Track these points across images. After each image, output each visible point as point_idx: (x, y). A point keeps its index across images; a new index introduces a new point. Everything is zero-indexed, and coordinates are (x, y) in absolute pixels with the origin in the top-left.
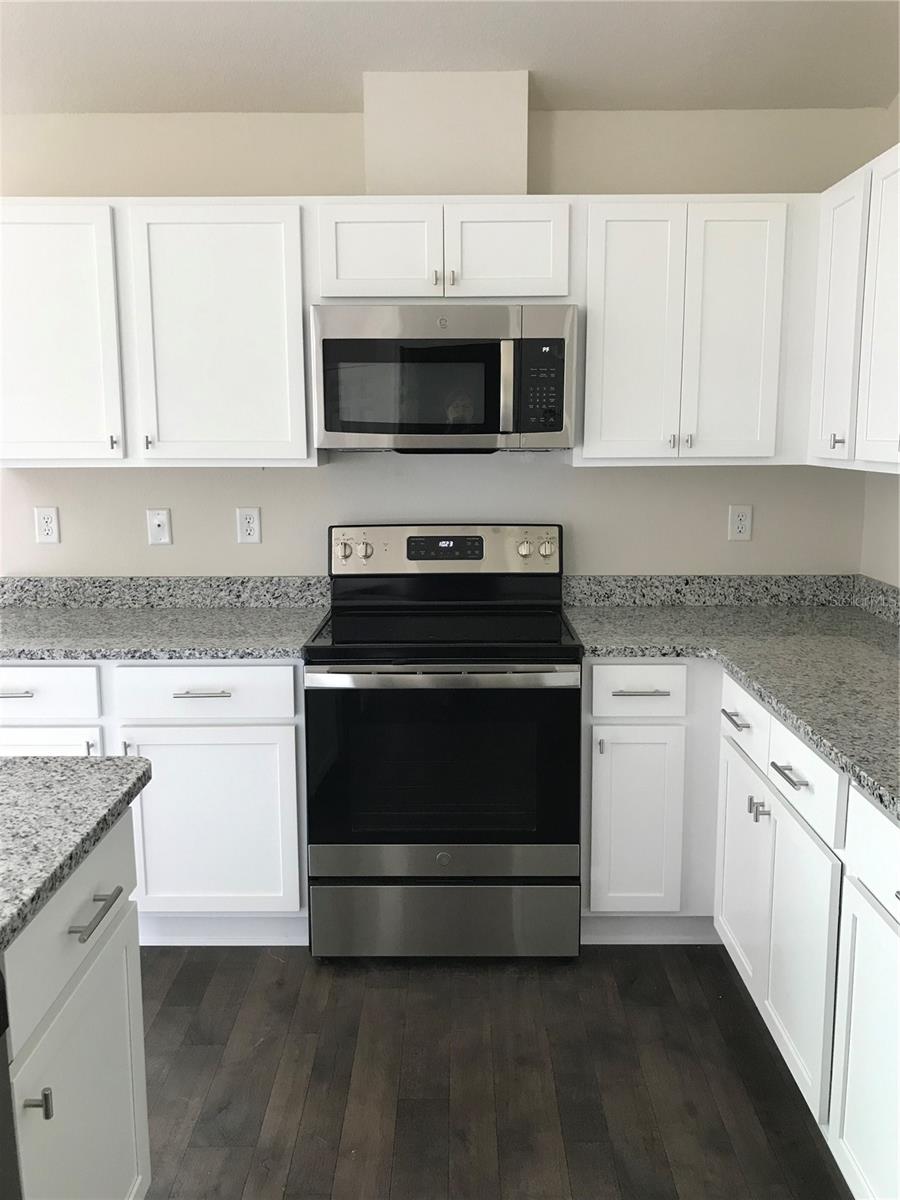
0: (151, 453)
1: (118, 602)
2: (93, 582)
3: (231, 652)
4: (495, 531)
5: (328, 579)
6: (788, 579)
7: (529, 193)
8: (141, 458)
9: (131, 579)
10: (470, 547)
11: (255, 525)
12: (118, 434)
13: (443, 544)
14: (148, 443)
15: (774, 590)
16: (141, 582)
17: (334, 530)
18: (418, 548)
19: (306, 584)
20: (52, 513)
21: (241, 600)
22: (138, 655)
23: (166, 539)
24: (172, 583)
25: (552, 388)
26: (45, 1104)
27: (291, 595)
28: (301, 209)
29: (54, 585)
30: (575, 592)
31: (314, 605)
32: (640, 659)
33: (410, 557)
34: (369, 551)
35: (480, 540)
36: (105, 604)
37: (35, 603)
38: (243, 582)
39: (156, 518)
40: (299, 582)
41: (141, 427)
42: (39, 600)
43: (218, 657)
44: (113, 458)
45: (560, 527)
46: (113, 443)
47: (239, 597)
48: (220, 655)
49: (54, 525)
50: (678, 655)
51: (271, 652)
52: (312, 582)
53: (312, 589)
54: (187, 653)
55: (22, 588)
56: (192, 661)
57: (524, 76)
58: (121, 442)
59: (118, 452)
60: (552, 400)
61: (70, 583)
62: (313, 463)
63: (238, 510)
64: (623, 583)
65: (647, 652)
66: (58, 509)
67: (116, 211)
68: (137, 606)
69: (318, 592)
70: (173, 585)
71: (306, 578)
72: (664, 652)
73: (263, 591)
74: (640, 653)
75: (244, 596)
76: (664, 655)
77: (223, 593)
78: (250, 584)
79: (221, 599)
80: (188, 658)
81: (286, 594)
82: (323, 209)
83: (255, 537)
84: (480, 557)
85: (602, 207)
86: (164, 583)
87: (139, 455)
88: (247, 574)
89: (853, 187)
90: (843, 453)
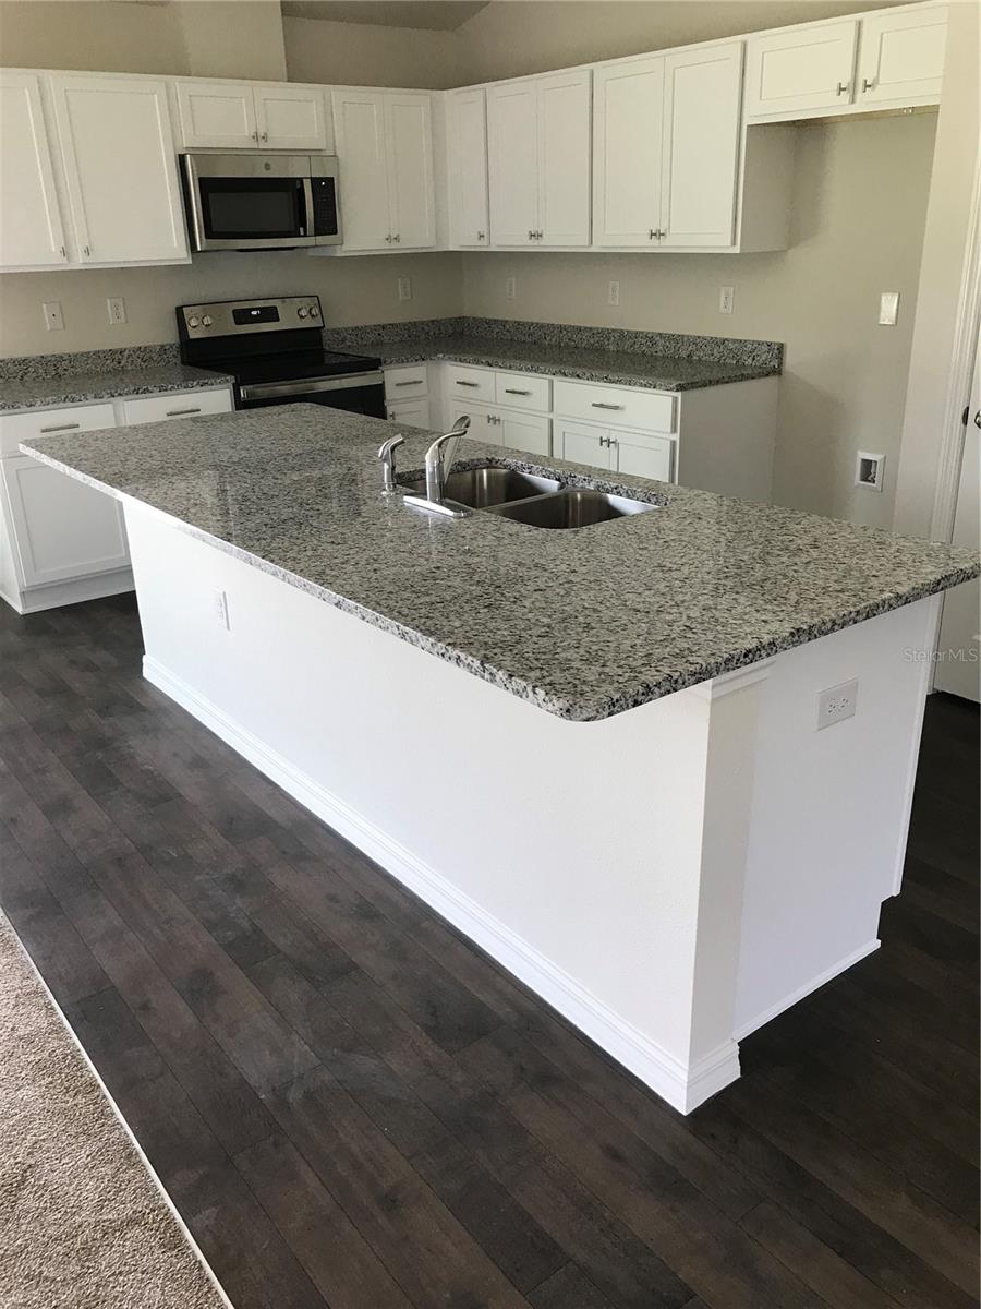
2: (14, 362)
4: (285, 302)
6: (433, 321)
10: (270, 314)
11: (122, 311)
13: (254, 313)
17: (184, 309)
18: (241, 317)
19: (163, 349)
21: (121, 365)
23: (59, 325)
27: (154, 358)
28: (166, 84)
30: (326, 337)
31: (170, 365)
33: (236, 323)
35: (276, 309)
36: (25, 378)
38: (120, 353)
40: (158, 348)
45: (318, 296)
47: (119, 363)
50: (423, 360)
52: (167, 348)
53: (168, 352)
56: (172, 392)
58: (66, 252)
63: (108, 301)
65: (409, 360)
67: (41, 80)
69: (172, 355)
70: (73, 359)
71: (162, 346)
73: (135, 358)
74: (406, 361)
75: (123, 362)
76: (417, 360)
77: (108, 361)
78: (126, 354)
81: (151, 357)
83: (122, 319)
84: (278, 320)
85: (339, 94)
86: (66, 357)
87: (79, 262)
88: (123, 346)
89: (471, 96)
90: (484, 242)
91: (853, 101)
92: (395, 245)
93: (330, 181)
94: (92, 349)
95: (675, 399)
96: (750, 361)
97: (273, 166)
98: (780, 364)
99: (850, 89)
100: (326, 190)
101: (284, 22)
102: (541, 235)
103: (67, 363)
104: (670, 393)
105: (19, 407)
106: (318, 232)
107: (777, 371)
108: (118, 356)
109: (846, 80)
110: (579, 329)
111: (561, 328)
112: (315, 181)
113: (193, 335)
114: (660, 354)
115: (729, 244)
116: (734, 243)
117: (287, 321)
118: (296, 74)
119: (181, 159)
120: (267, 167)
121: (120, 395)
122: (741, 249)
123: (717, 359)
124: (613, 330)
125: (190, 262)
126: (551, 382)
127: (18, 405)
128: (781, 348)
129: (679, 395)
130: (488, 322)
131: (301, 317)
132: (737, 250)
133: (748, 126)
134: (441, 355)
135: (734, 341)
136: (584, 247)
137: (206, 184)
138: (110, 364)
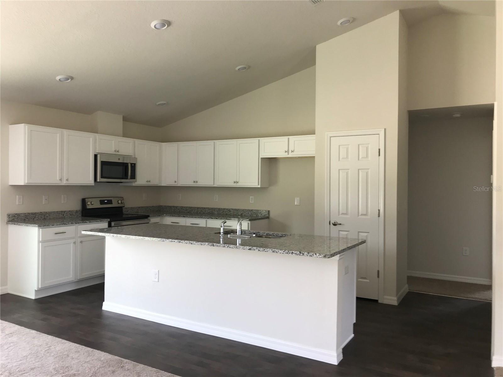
0: (67, 182)
1: (37, 218)
2: (32, 214)
4: (115, 199)
7: (123, 136)
9: (41, 212)
10: (110, 202)
11: (66, 199)
13: (106, 201)
14: (66, 180)
15: (151, 209)
17: (86, 199)
18: (102, 202)
20: (22, 197)
23: (47, 203)
27: (74, 214)
30: (124, 210)
33: (101, 204)
35: (112, 200)
39: (46, 197)
45: (123, 198)
46: (60, 180)
47: (63, 215)
49: (22, 200)
57: (122, 116)
59: (60, 182)
61: (26, 214)
63: (62, 196)
67: (63, 132)
68: (41, 219)
69: (79, 213)
70: (50, 213)
71: (77, 211)
75: (65, 215)
78: (66, 212)
83: (66, 202)
84: (112, 204)
85: (137, 141)
86: (48, 213)
87: (64, 183)
89: (174, 145)
90: (176, 184)
91: (288, 154)
92: (149, 183)
93: (135, 164)
94: (56, 210)
95: (248, 223)
96: (260, 215)
97: (121, 159)
98: (269, 216)
99: (287, 152)
100: (134, 166)
101: (123, 123)
102: (197, 182)
103: (48, 214)
104: (247, 222)
105: (49, 226)
106: (131, 178)
107: (268, 218)
108: (63, 213)
109: (286, 150)
110: (205, 208)
111: (198, 208)
112: (131, 164)
113: (88, 207)
114: (232, 214)
115: (257, 185)
116: (259, 185)
117: (115, 204)
118: (125, 135)
119: (96, 156)
120: (119, 159)
121: (78, 223)
122: (261, 186)
123: (250, 215)
124: (216, 208)
125: (94, 185)
126: (206, 220)
127: (49, 225)
128: (269, 211)
129: (249, 222)
130: (170, 207)
131: (119, 203)
132: (259, 186)
133: (261, 158)
134: (165, 215)
135: (255, 210)
136: (212, 185)
137: (103, 163)
138: (61, 216)
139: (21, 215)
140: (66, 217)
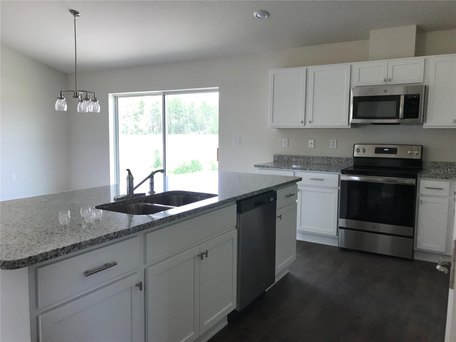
0: (310, 125)
1: (300, 162)
3: (324, 170)
4: (401, 147)
5: (353, 158)
8: (308, 126)
9: (304, 156)
10: (393, 151)
11: (335, 144)
12: (303, 120)
13: (385, 150)
14: (310, 122)
16: (306, 157)
17: (355, 145)
18: (378, 150)
19: (347, 159)
20: (287, 140)
21: (330, 163)
22: (303, 169)
23: (313, 147)
24: (313, 158)
25: (416, 107)
26: (280, 217)
27: (343, 162)
28: (351, 66)
29: (286, 157)
31: (349, 165)
32: (434, 179)
33: (376, 153)
34: (364, 151)
35: (397, 149)
36: (297, 162)
37: (281, 161)
38: (331, 158)
39: (311, 141)
40: (345, 159)
41: (309, 118)
42: (282, 160)
43: (321, 171)
44: (301, 126)
45: (422, 146)
46: (302, 122)
48: (321, 170)
49: (287, 143)
50: (446, 179)
51: (334, 171)
52: (349, 159)
54: (314, 169)
55: (278, 157)
58: (304, 122)
59: (303, 124)
60: (416, 110)
61: (289, 157)
62: (350, 127)
63: (331, 140)
64: (444, 164)
65: (437, 177)
66: (288, 139)
67: (308, 70)
68: (304, 163)
69: (350, 162)
72: (442, 177)
73: (336, 161)
74: (434, 177)
76: (442, 178)
77: (326, 161)
78: (333, 159)
79: (325, 162)
80: (314, 171)
82: (356, 65)
83: (335, 147)
84: (394, 154)
85: (435, 58)
88: (332, 156)
93: (418, 95)
94: (321, 156)
106: (407, 117)
117: (400, 154)
120: (386, 91)
138: (326, 162)
139: (284, 157)
140: (333, 164)
